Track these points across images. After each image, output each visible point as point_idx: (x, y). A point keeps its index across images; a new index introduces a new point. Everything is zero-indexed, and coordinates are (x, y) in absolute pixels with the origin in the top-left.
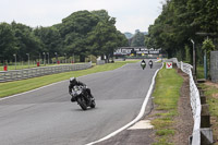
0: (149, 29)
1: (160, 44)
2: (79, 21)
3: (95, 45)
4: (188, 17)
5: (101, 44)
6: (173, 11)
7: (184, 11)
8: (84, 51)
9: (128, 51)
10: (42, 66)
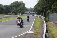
0: (34, 7)
1: (36, 11)
2: (16, 4)
3: (20, 11)
4: (44, 4)
5: (21, 10)
6: (40, 3)
7: (43, 3)
8: (17, 12)
9: (28, 13)
10: (5, 15)
